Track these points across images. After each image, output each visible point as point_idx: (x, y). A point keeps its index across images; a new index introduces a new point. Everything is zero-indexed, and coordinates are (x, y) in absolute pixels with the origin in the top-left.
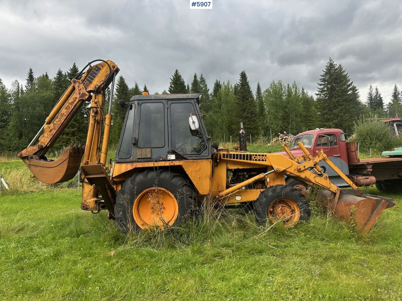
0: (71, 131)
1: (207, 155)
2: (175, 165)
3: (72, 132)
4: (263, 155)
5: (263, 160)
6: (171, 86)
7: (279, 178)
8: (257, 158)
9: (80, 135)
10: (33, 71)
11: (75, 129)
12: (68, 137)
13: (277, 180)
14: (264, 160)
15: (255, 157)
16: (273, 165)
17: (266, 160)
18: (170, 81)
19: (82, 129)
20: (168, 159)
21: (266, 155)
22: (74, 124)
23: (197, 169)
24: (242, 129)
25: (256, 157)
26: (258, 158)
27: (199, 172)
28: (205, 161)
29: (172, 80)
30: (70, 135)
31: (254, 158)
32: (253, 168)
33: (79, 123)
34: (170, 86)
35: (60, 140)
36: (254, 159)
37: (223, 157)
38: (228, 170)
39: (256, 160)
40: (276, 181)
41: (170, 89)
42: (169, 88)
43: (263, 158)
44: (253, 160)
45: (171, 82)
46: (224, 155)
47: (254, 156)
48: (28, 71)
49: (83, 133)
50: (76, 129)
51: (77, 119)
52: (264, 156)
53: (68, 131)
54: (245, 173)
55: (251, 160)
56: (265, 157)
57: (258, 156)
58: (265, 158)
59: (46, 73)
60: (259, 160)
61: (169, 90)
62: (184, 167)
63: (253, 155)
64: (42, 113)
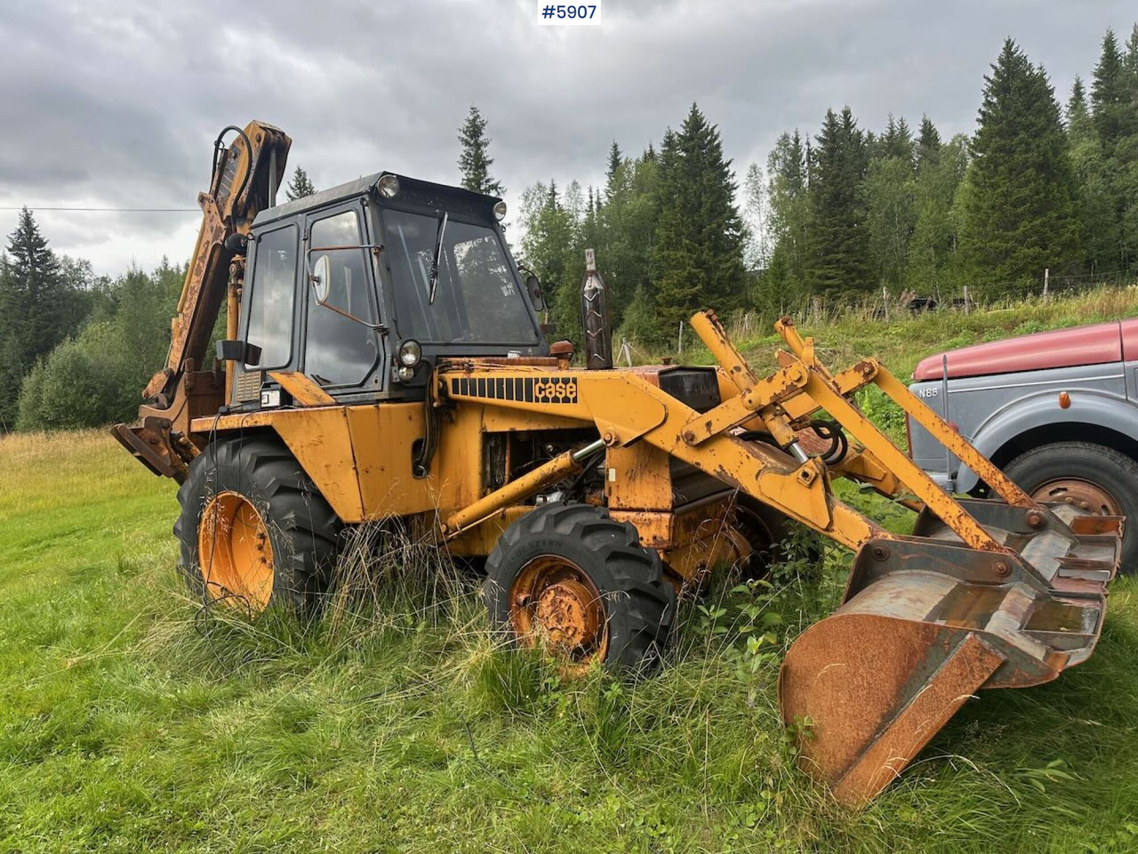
0: (687, 295)
1: (378, 387)
2: (258, 424)
3: (690, 297)
4: (566, 381)
5: (566, 400)
6: (988, 104)
7: (650, 472)
8: (548, 391)
9: (713, 302)
10: (619, 149)
11: (697, 288)
12: (682, 312)
13: (641, 478)
14: (571, 397)
15: (543, 387)
16: (596, 420)
17: (575, 400)
18: (985, 85)
19: (715, 286)
20: (263, 406)
21: (575, 381)
22: (694, 274)
23: (313, 438)
24: (593, 273)
25: (545, 390)
26: (551, 390)
27: (321, 446)
28: (328, 412)
29: (989, 80)
30: (687, 304)
31: (540, 393)
32: (557, 427)
33: (707, 271)
34: (984, 105)
35: (664, 319)
36: (540, 396)
37: (454, 393)
38: (487, 437)
39: (545, 400)
40: (638, 481)
41: (983, 114)
42: (980, 111)
43: (569, 390)
44: (537, 400)
45: (985, 88)
46: (455, 381)
47: (540, 384)
48: (609, 153)
49: (720, 297)
50: (699, 287)
51: (703, 258)
52: (571, 384)
53: (682, 294)
54: (550, 446)
55: (529, 399)
56: (574, 386)
57: (550, 384)
58: (574, 389)
59: (651, 147)
60: (556, 400)
61: (980, 117)
62: (280, 433)
63: (537, 381)
64: (627, 255)
